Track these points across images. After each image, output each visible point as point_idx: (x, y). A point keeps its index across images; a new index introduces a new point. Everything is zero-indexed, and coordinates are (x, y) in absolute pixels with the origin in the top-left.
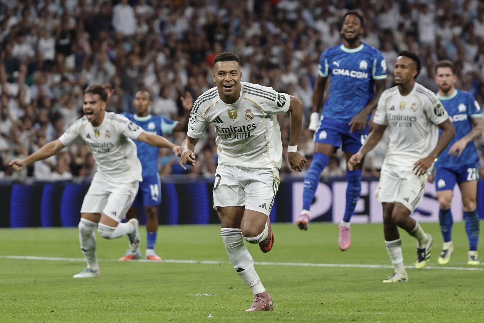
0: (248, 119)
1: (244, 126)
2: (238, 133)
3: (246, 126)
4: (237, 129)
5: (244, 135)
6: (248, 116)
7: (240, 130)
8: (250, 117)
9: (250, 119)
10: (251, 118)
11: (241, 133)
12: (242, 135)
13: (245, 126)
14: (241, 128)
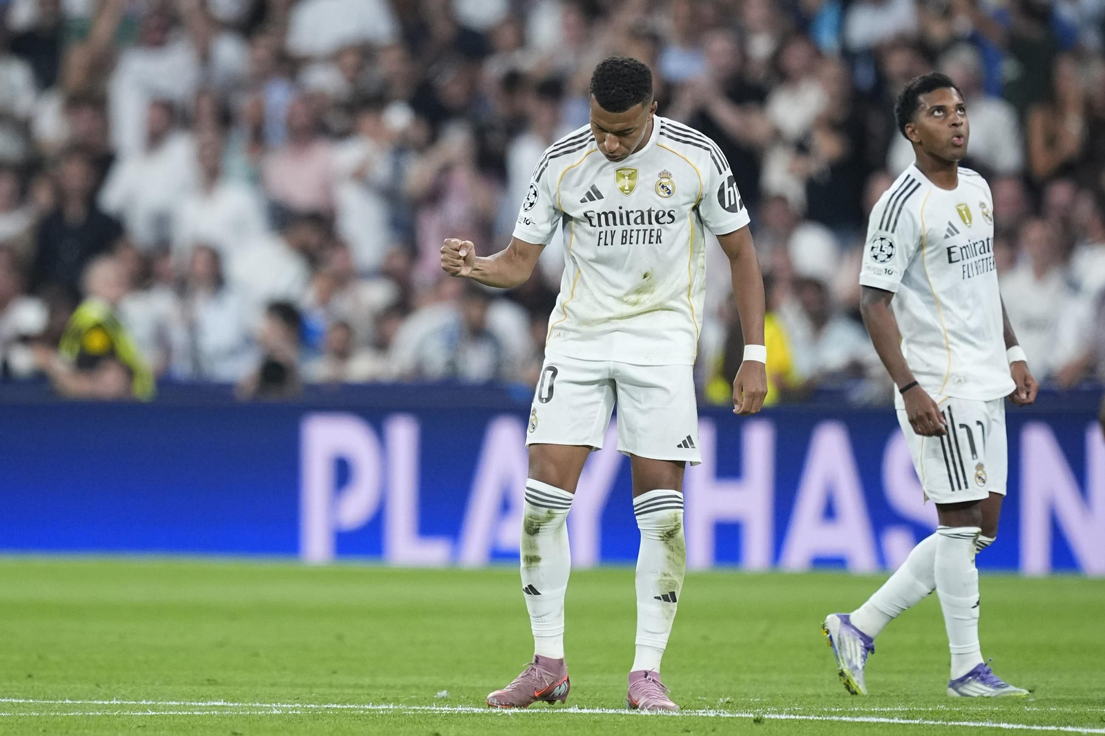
0: (661, 193)
1: (649, 212)
2: (635, 227)
3: (656, 212)
4: (632, 217)
5: (648, 233)
6: (663, 187)
7: (639, 220)
8: (668, 189)
9: (667, 195)
10: (669, 193)
11: (641, 227)
12: (641, 233)
13: (654, 211)
14: (642, 215)
